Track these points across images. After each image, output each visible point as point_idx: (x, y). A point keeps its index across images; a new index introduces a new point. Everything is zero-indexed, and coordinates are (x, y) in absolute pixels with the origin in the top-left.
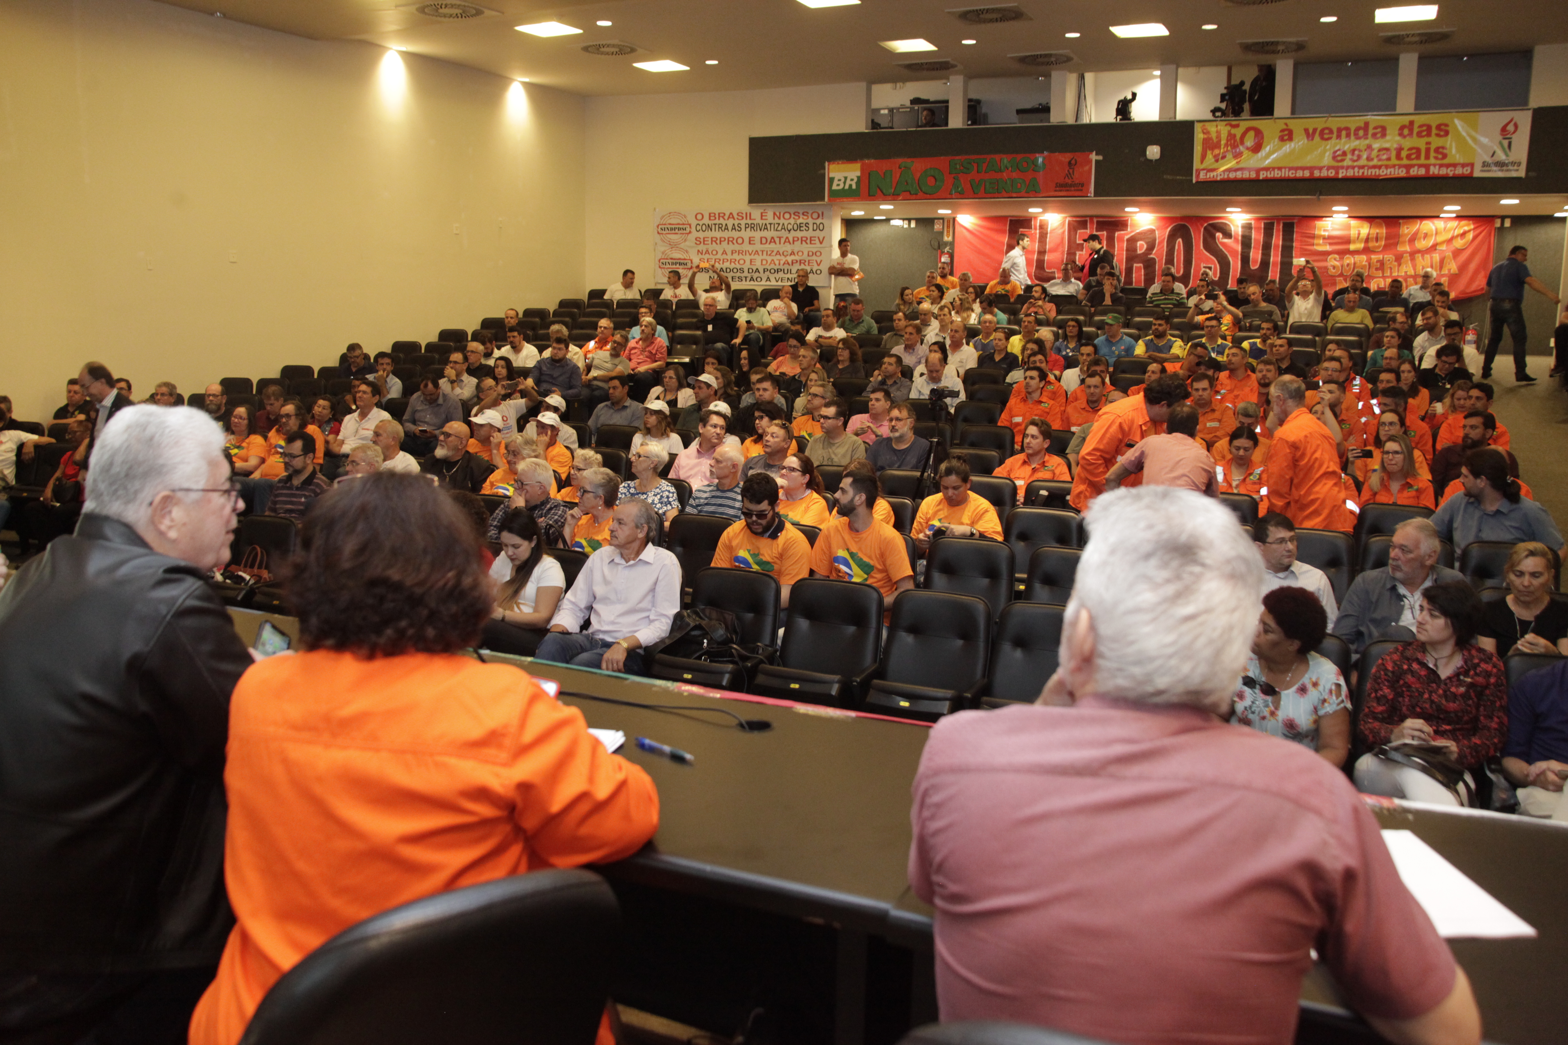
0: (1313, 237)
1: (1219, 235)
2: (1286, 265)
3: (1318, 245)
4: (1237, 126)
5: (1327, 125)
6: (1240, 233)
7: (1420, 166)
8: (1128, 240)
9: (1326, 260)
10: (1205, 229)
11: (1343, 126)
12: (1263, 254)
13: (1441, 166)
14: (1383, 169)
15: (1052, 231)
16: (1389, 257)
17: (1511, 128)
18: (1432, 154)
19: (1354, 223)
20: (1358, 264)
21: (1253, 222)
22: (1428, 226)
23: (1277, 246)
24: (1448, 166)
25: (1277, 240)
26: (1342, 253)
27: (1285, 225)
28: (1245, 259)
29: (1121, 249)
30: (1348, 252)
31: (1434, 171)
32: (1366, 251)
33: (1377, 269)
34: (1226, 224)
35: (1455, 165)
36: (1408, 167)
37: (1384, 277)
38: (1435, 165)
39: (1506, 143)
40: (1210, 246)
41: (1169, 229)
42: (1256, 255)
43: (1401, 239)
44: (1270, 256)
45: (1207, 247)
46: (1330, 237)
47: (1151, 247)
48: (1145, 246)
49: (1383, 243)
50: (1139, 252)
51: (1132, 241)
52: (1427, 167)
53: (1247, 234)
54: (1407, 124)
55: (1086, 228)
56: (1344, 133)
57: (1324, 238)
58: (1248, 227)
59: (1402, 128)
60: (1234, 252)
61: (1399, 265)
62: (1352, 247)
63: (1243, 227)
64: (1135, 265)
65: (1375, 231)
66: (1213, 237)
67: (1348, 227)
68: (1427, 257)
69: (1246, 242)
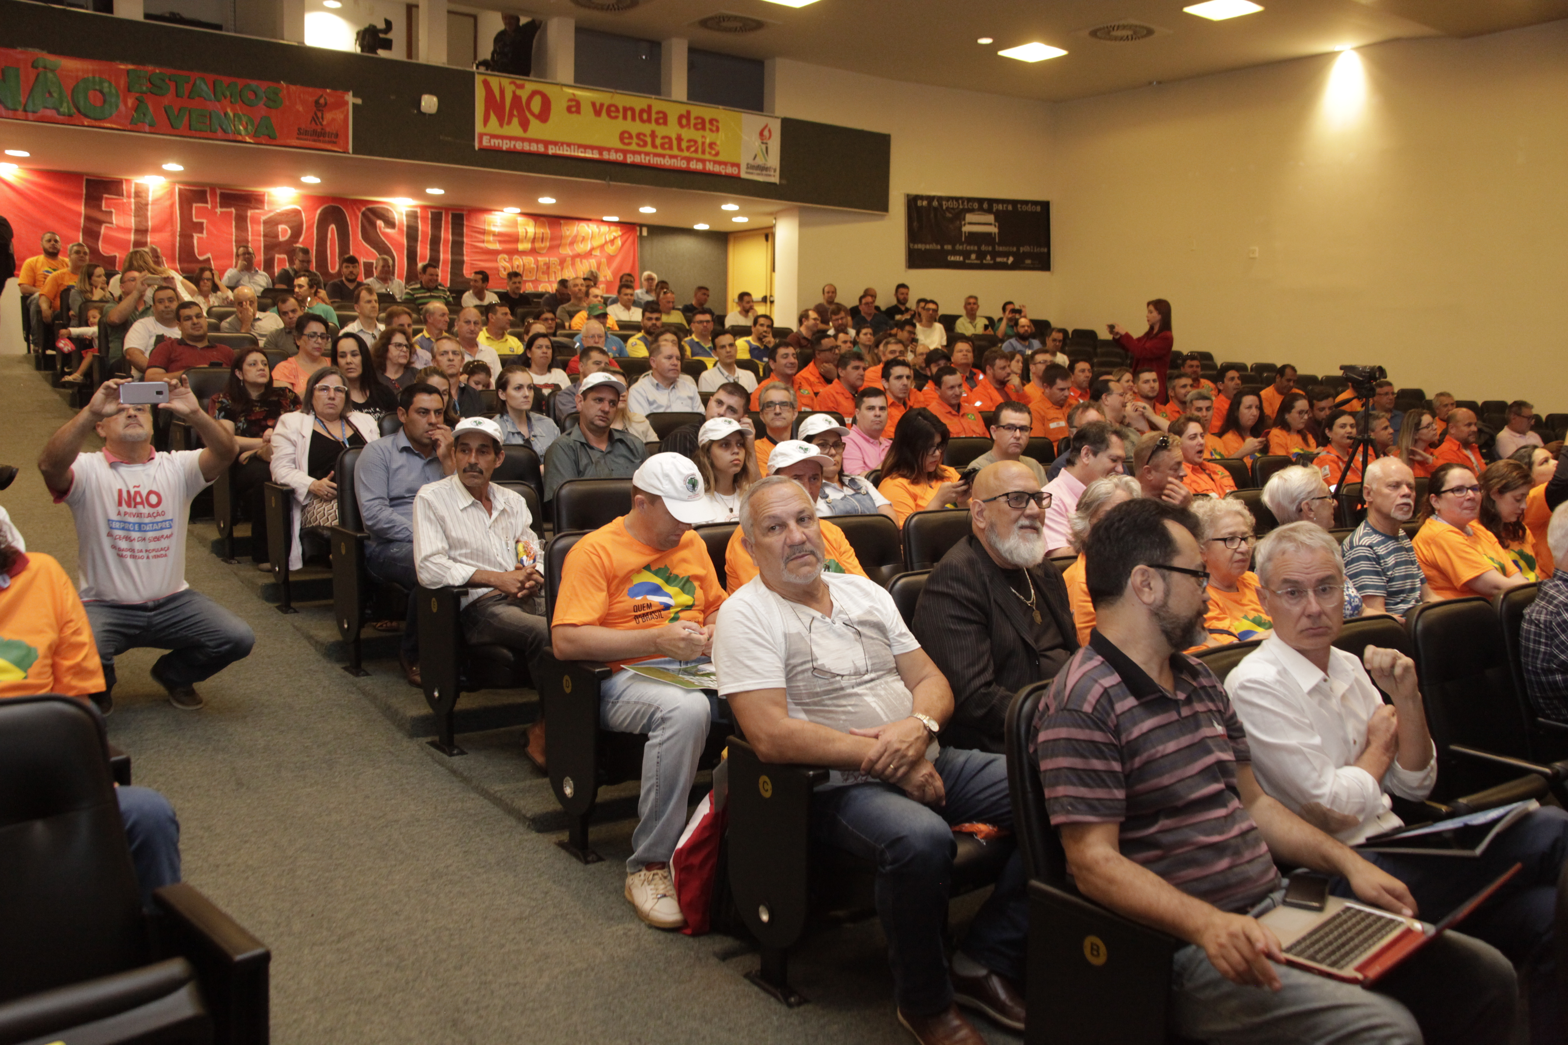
0: (484, 232)
1: (380, 223)
2: (457, 264)
3: (489, 242)
4: (521, 87)
5: (613, 102)
6: (405, 223)
7: (698, 160)
8: (265, 222)
9: (496, 261)
10: (364, 214)
11: (628, 106)
12: (431, 250)
13: (715, 162)
14: (667, 159)
15: (155, 201)
16: (554, 260)
17: (766, 133)
18: (707, 149)
19: (521, 220)
20: (527, 266)
21: (419, 210)
22: (586, 229)
23: (446, 241)
24: (720, 163)
25: (446, 234)
26: (512, 253)
27: (454, 216)
28: (412, 256)
29: (256, 234)
30: (517, 252)
31: (710, 167)
32: (533, 252)
33: (543, 273)
34: (388, 210)
35: (725, 164)
36: (689, 160)
37: (549, 282)
38: (710, 161)
39: (764, 146)
40: (371, 235)
41: (319, 211)
42: (423, 251)
43: (563, 241)
44: (439, 252)
45: (366, 237)
46: (500, 234)
47: (296, 233)
48: (289, 232)
49: (548, 244)
50: (281, 239)
51: (272, 223)
52: (703, 161)
53: (412, 224)
54: (685, 113)
55: (206, 202)
56: (629, 113)
57: (494, 235)
58: (412, 216)
59: (681, 117)
60: (399, 246)
61: (562, 269)
62: (521, 247)
63: (407, 216)
64: (277, 256)
65: (540, 231)
66: (374, 225)
67: (515, 224)
68: (584, 261)
69: (412, 233)
